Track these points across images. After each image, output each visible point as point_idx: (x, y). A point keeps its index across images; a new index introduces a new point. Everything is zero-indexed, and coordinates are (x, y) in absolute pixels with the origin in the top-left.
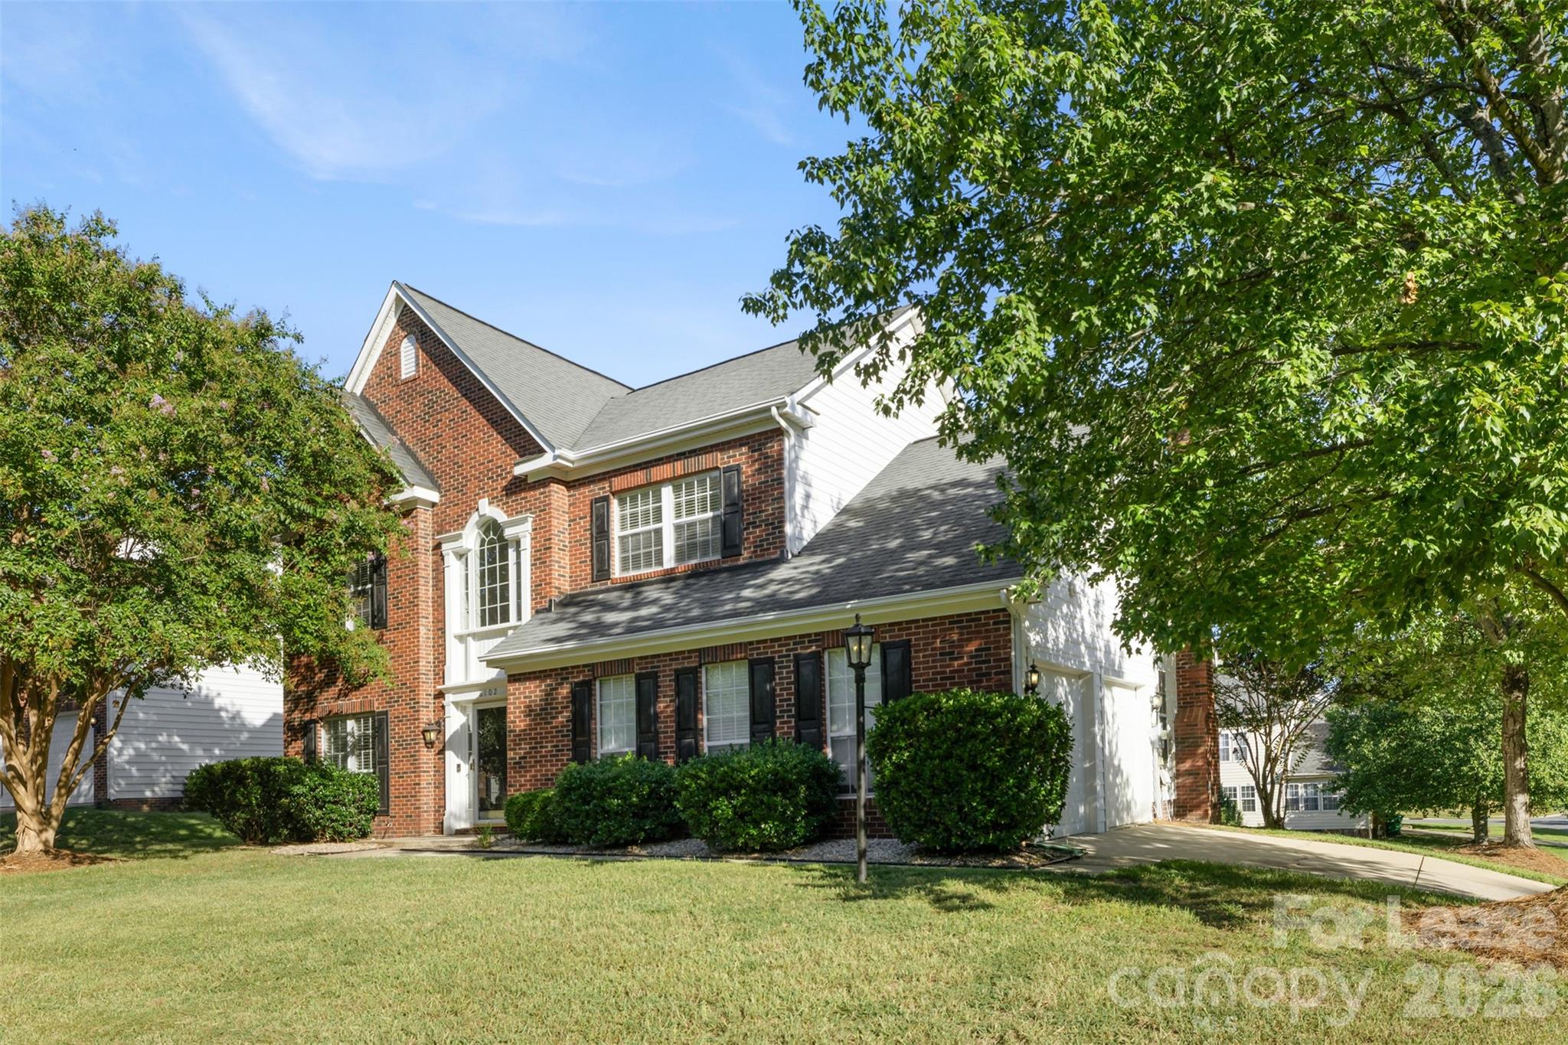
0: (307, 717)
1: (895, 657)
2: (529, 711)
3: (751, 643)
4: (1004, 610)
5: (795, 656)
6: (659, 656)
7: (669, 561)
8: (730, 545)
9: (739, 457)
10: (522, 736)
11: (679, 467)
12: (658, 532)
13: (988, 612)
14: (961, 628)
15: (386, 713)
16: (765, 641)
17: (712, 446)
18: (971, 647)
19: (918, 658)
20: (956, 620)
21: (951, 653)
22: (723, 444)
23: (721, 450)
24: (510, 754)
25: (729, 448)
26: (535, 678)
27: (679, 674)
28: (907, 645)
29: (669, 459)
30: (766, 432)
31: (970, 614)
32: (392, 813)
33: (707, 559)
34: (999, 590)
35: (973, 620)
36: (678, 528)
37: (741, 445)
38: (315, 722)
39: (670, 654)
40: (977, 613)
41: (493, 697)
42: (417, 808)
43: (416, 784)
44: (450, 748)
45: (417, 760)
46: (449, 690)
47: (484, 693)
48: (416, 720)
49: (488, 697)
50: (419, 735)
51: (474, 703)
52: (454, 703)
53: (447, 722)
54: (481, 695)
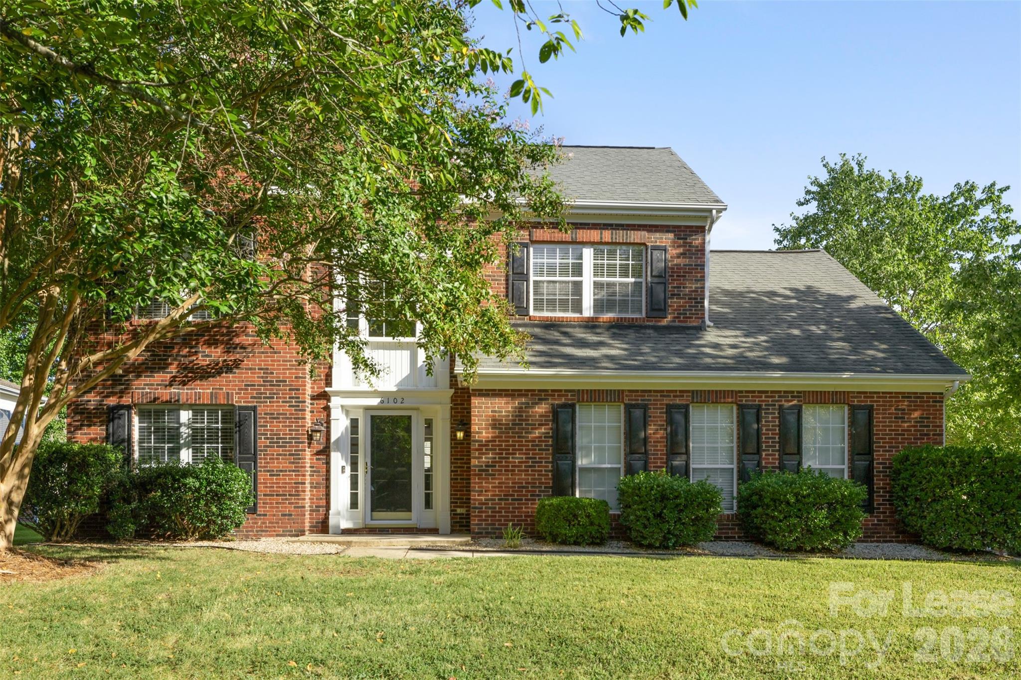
0: (112, 401)
1: (862, 416)
2: (496, 424)
3: (741, 392)
4: (942, 394)
5: (780, 406)
6: (650, 391)
7: (588, 311)
8: (656, 309)
9: (666, 239)
10: (484, 446)
11: (607, 235)
12: (578, 286)
13: (929, 393)
14: (910, 402)
15: (254, 409)
16: (754, 392)
17: (639, 226)
18: (916, 414)
19: (878, 417)
20: (906, 396)
21: (901, 416)
22: (651, 226)
23: (649, 231)
24: (474, 462)
25: (656, 231)
26: (506, 396)
27: (670, 409)
28: (870, 409)
29: (595, 226)
30: (692, 227)
31: (916, 393)
32: (260, 510)
33: (623, 316)
34: (953, 381)
35: (918, 397)
36: (598, 286)
37: (668, 232)
38: (129, 408)
39: (662, 391)
40: (921, 393)
41: (399, 405)
42: (298, 507)
43: (298, 483)
44: (338, 449)
45: (300, 459)
46: (338, 393)
47: (386, 401)
48: (299, 418)
49: (392, 405)
50: (303, 434)
51: (367, 409)
52: (342, 406)
53: (333, 424)
54: (382, 402)
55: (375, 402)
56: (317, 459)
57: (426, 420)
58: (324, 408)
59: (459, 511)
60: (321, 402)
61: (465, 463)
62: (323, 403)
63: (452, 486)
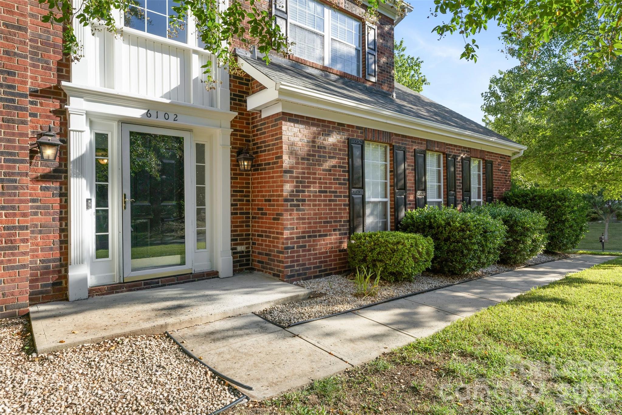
1: (489, 168)
7: (327, 62)
8: (370, 74)
27: (416, 153)
30: (388, 18)
41: (171, 121)
42: (13, 268)
43: (14, 228)
44: (81, 174)
45: (16, 188)
46: (81, 93)
47: (154, 114)
48: (13, 121)
49: (161, 120)
50: (22, 148)
51: (124, 122)
52: (88, 114)
53: (73, 138)
54: (148, 114)
55: (137, 113)
56: (42, 189)
57: (197, 145)
58: (55, 112)
59: (240, 248)
60: (50, 101)
61: (245, 196)
62: (53, 104)
63: (232, 222)
